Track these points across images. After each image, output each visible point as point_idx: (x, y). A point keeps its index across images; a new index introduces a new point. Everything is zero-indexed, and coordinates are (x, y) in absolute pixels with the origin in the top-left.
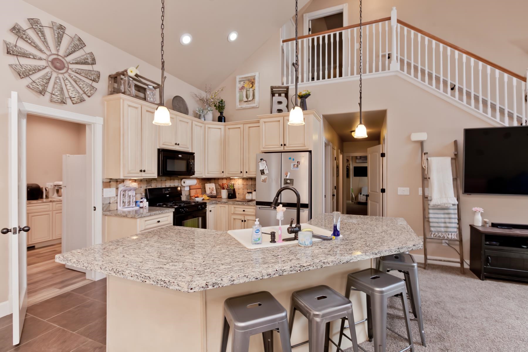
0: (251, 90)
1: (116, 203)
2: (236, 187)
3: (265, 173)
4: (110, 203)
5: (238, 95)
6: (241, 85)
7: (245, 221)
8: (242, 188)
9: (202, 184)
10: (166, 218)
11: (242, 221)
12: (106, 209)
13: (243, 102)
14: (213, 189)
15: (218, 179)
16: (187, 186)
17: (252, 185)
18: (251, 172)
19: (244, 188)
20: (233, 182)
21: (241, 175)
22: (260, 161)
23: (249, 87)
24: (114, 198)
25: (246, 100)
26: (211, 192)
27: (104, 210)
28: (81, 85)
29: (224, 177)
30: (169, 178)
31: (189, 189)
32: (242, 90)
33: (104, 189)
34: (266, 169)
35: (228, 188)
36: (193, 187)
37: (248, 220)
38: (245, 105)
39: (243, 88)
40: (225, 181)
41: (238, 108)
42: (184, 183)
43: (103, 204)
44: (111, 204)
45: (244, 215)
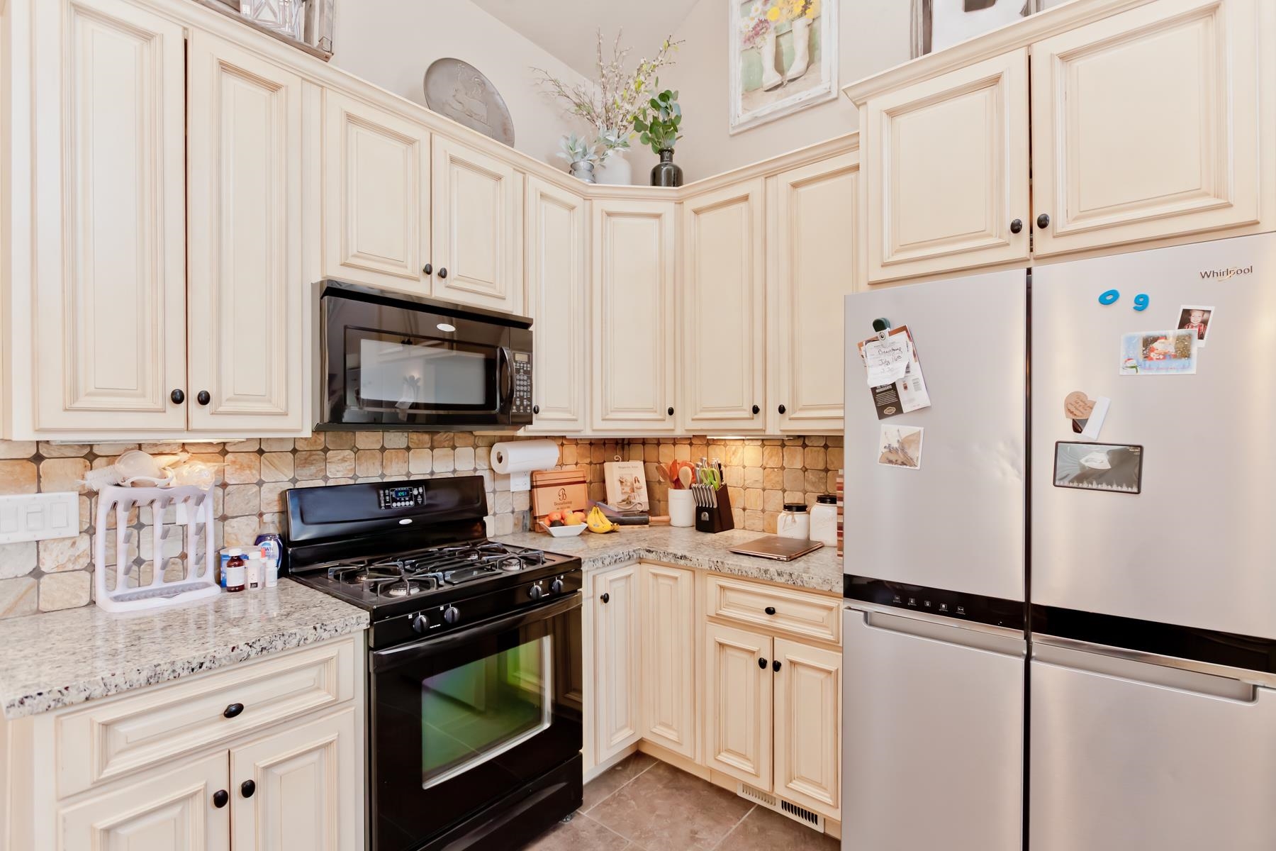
0: (800, 26)
1: (85, 569)
2: (732, 479)
3: (906, 408)
4: (37, 573)
5: (737, 66)
6: (753, 19)
7: (777, 666)
8: (760, 485)
9: (591, 463)
11: (763, 664)
13: (760, 92)
14: (637, 485)
15: (658, 442)
16: (520, 473)
17: (805, 470)
18: (804, 409)
19: (768, 486)
20: (717, 455)
21: (757, 423)
22: (874, 334)
23: (790, 17)
24: (69, 543)
25: (775, 78)
26: (625, 497)
29: (679, 433)
30: (426, 437)
31: (528, 488)
32: (758, 40)
34: (916, 383)
35: (694, 485)
36: (547, 477)
37: (792, 663)
38: (770, 105)
39: (761, 27)
40: (683, 453)
41: (741, 125)
42: (500, 460)
44: (44, 580)
45: (773, 635)
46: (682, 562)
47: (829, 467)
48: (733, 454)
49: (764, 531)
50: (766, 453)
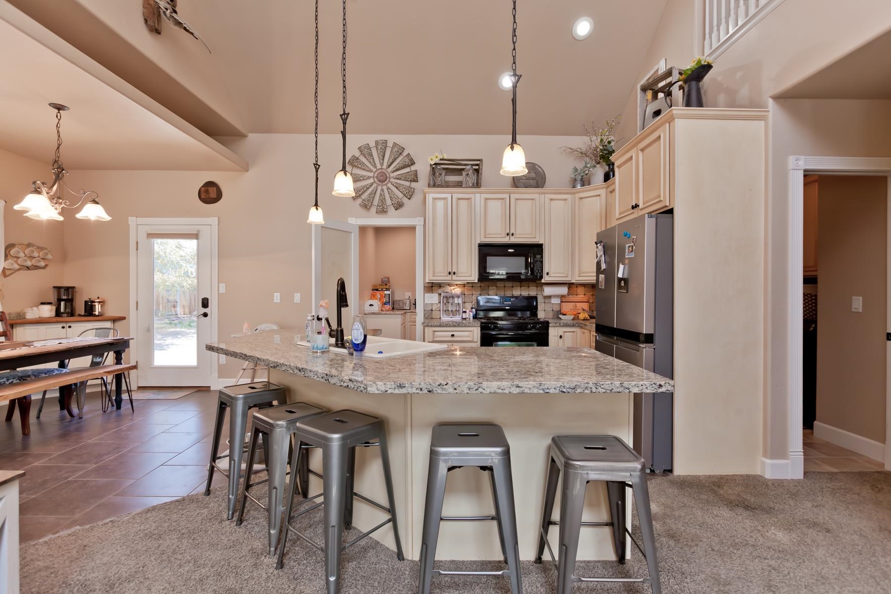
1: (438, 310)
4: (432, 310)
10: (468, 333)
12: (428, 316)
24: (436, 305)
27: (426, 317)
28: (401, 190)
31: (559, 302)
33: (426, 294)
36: (567, 299)
42: (543, 291)
43: (425, 310)
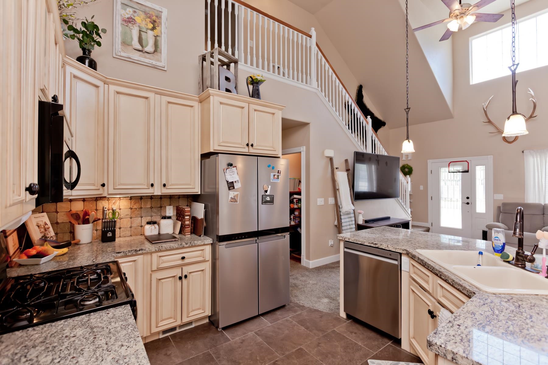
0: (151, 33)
3: (235, 187)
6: (128, 14)
7: (185, 277)
11: (180, 278)
13: (131, 48)
14: (47, 226)
17: (152, 208)
18: (171, 185)
19: (134, 216)
21: (151, 190)
23: (147, 27)
25: (139, 47)
32: (130, 24)
34: (238, 181)
37: (192, 273)
38: (137, 56)
39: (131, 20)
40: (79, 206)
45: (181, 267)
46: (140, 252)
47: (162, 206)
48: (114, 204)
49: (131, 236)
50: (132, 202)
